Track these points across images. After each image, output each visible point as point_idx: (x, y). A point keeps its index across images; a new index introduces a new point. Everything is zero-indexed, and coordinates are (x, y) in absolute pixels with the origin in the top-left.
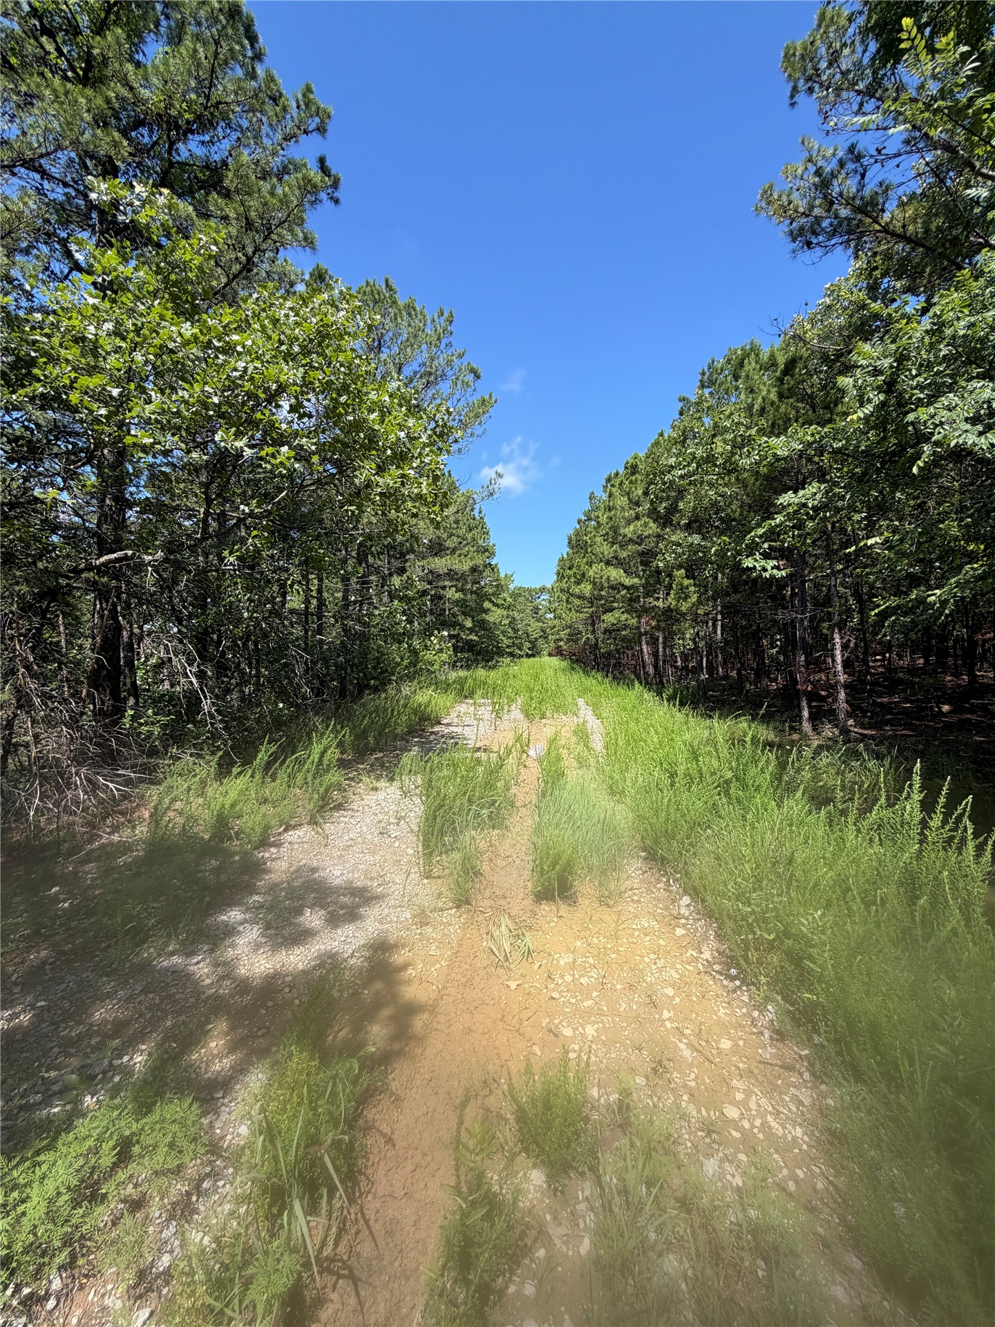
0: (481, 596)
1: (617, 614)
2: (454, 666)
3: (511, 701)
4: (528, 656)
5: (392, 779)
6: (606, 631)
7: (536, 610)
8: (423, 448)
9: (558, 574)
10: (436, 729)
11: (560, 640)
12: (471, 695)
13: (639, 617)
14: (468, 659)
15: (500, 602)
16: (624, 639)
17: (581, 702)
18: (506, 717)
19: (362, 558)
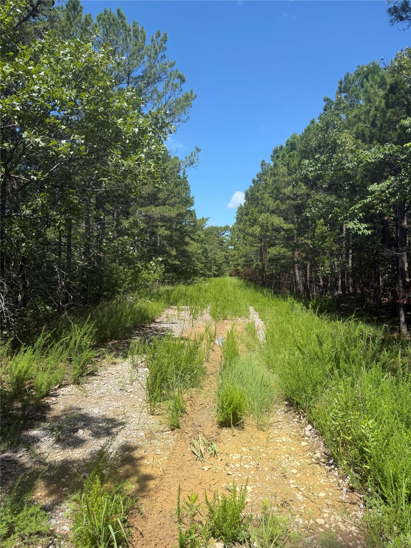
0: (183, 233)
1: (278, 248)
2: (163, 282)
3: (203, 307)
4: (215, 276)
5: (125, 357)
6: (270, 260)
7: (221, 243)
8: (150, 140)
9: (237, 218)
10: (153, 325)
11: (238, 265)
12: (175, 303)
13: (293, 250)
14: (172, 278)
15: (196, 237)
16: (282, 266)
17: (251, 309)
18: (199, 318)
19: (99, 205)
